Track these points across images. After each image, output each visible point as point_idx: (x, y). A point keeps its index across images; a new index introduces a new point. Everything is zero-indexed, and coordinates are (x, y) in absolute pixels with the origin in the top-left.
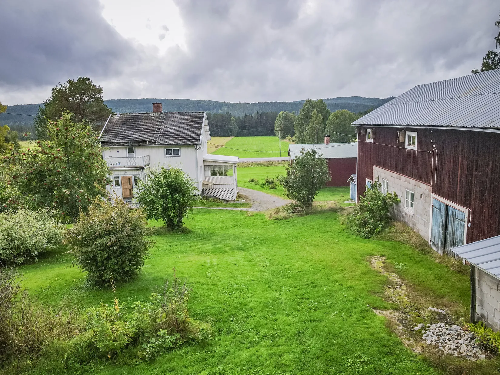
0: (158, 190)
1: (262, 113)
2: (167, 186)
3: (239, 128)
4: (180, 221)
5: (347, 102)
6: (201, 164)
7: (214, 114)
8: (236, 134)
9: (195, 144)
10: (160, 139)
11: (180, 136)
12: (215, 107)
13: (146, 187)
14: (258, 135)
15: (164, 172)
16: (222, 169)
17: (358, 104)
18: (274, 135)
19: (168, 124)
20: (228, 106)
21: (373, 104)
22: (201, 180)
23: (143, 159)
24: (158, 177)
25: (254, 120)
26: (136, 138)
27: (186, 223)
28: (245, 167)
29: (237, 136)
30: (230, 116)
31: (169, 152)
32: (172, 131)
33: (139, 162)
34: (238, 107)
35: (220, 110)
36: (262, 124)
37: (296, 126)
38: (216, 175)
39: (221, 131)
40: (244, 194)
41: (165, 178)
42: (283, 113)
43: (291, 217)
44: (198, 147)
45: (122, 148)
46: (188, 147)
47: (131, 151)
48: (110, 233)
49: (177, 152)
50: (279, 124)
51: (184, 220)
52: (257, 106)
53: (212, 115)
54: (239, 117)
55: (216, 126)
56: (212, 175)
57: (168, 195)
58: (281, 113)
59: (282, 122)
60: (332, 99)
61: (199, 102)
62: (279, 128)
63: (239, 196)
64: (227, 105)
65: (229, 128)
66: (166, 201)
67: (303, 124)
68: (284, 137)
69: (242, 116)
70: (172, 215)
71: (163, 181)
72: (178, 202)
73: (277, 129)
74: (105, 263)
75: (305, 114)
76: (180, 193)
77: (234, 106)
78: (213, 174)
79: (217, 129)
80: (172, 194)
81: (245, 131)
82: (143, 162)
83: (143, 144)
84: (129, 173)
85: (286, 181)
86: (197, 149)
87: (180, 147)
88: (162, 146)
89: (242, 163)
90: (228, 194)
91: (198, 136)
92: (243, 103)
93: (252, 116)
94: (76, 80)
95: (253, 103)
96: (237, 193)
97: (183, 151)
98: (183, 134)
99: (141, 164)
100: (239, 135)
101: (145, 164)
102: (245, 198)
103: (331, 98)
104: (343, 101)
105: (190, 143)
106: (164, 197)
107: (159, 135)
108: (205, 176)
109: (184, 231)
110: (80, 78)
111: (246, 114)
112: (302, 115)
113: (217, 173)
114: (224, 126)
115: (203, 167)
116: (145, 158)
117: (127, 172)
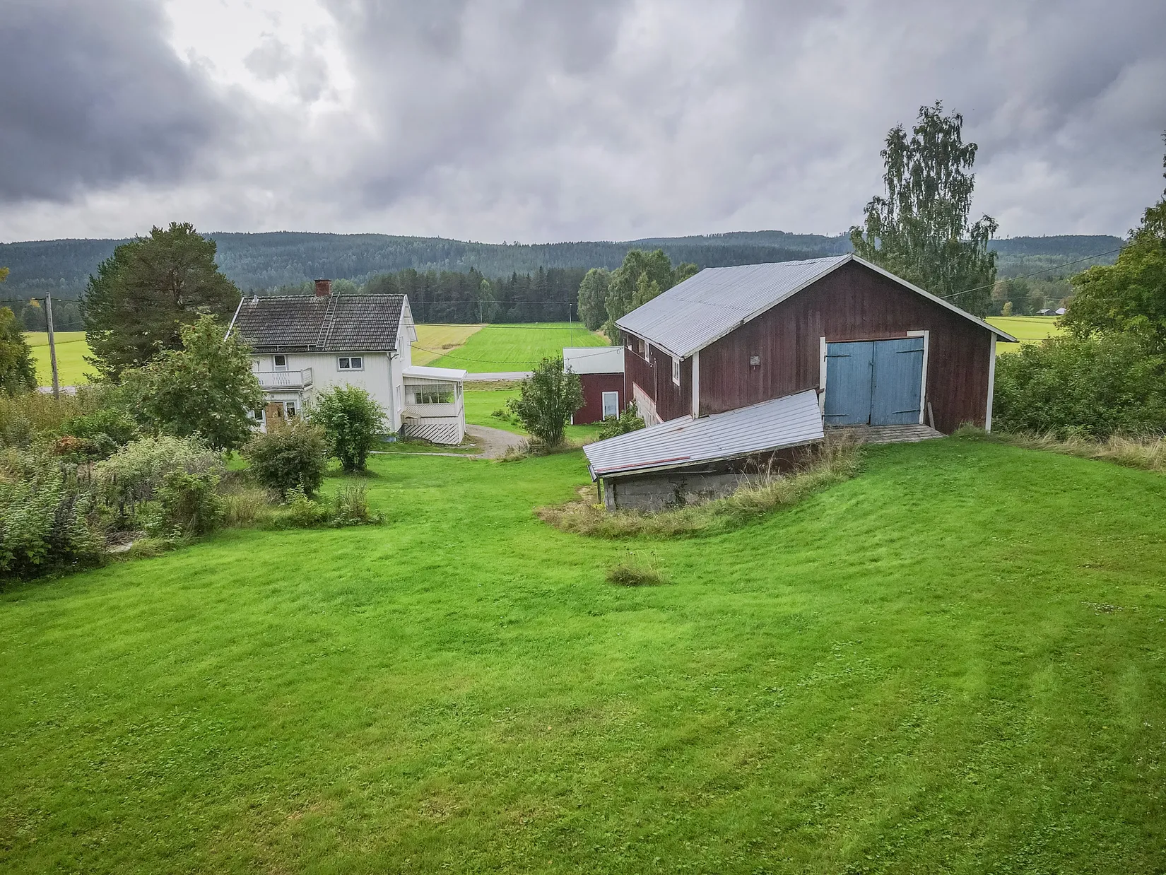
0: (330, 417)
1: (551, 272)
2: (344, 411)
3: (501, 305)
4: (362, 462)
5: (751, 243)
6: (398, 382)
7: (444, 273)
8: (492, 316)
9: (388, 350)
10: (329, 341)
11: (363, 337)
12: (448, 254)
13: (314, 414)
14: (541, 320)
15: (339, 393)
16: (437, 392)
17: (774, 249)
18: (576, 319)
19: (343, 316)
20: (478, 251)
21: (808, 249)
22: (399, 408)
23: (302, 374)
24: (330, 400)
25: (532, 287)
26: (289, 340)
27: (371, 464)
28: (497, 390)
29: (495, 322)
30: (479, 277)
31: (344, 364)
32: (349, 329)
33: (295, 380)
34: (499, 253)
35: (458, 261)
36: (553, 296)
37: (609, 304)
38: (426, 401)
39: (458, 310)
40: (478, 435)
41: (341, 400)
42: (595, 273)
43: (526, 457)
44: (393, 354)
45: (266, 356)
46: (376, 354)
47: (280, 361)
48: (289, 448)
49: (357, 363)
50: (586, 296)
51: (368, 461)
52: (544, 252)
53: (438, 275)
54: (500, 281)
55: (448, 299)
56: (419, 401)
57: (345, 424)
58: (591, 271)
59: (593, 292)
60: (718, 237)
61: (409, 241)
62: (586, 305)
63: (467, 438)
64: (476, 248)
65: (477, 306)
66: (343, 432)
67: (622, 300)
68: (595, 327)
69: (507, 275)
70: (351, 451)
71: (337, 404)
72: (360, 434)
73: (582, 309)
74: (285, 477)
75: (626, 279)
76: (361, 421)
77: (491, 250)
78: (422, 399)
79: (449, 307)
80: (351, 423)
81: (513, 311)
82: (302, 379)
83: (301, 350)
84: (278, 398)
85: (520, 407)
86: (391, 359)
87: (362, 355)
88: (334, 352)
89: (492, 383)
90: (446, 434)
91: (393, 336)
92: (513, 244)
93: (528, 277)
94: (166, 229)
95: (535, 245)
96: (465, 434)
97: (368, 362)
98: (368, 334)
99: (299, 383)
100: (499, 319)
101: (305, 382)
102: (476, 441)
103: (716, 232)
104: (741, 242)
105: (379, 348)
106: (340, 426)
107: (327, 334)
108: (407, 403)
109: (369, 475)
110: (174, 224)
111: (515, 273)
112: (620, 282)
113: (428, 399)
114: (466, 300)
115: (402, 388)
116: (304, 373)
117: (275, 396)
